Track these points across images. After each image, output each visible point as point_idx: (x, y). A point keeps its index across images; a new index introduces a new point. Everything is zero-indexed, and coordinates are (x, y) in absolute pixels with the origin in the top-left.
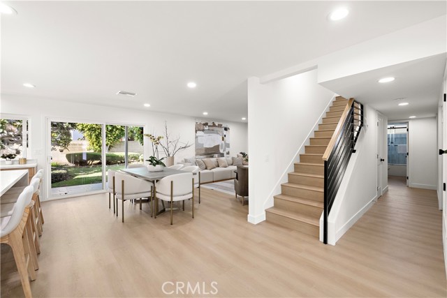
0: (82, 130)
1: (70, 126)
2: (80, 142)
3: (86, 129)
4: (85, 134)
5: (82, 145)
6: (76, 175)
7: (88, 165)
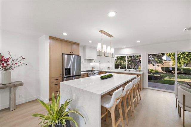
0: (169, 56)
1: (161, 55)
2: (168, 62)
3: (171, 55)
4: (171, 58)
5: (169, 63)
6: (165, 78)
7: (172, 73)
